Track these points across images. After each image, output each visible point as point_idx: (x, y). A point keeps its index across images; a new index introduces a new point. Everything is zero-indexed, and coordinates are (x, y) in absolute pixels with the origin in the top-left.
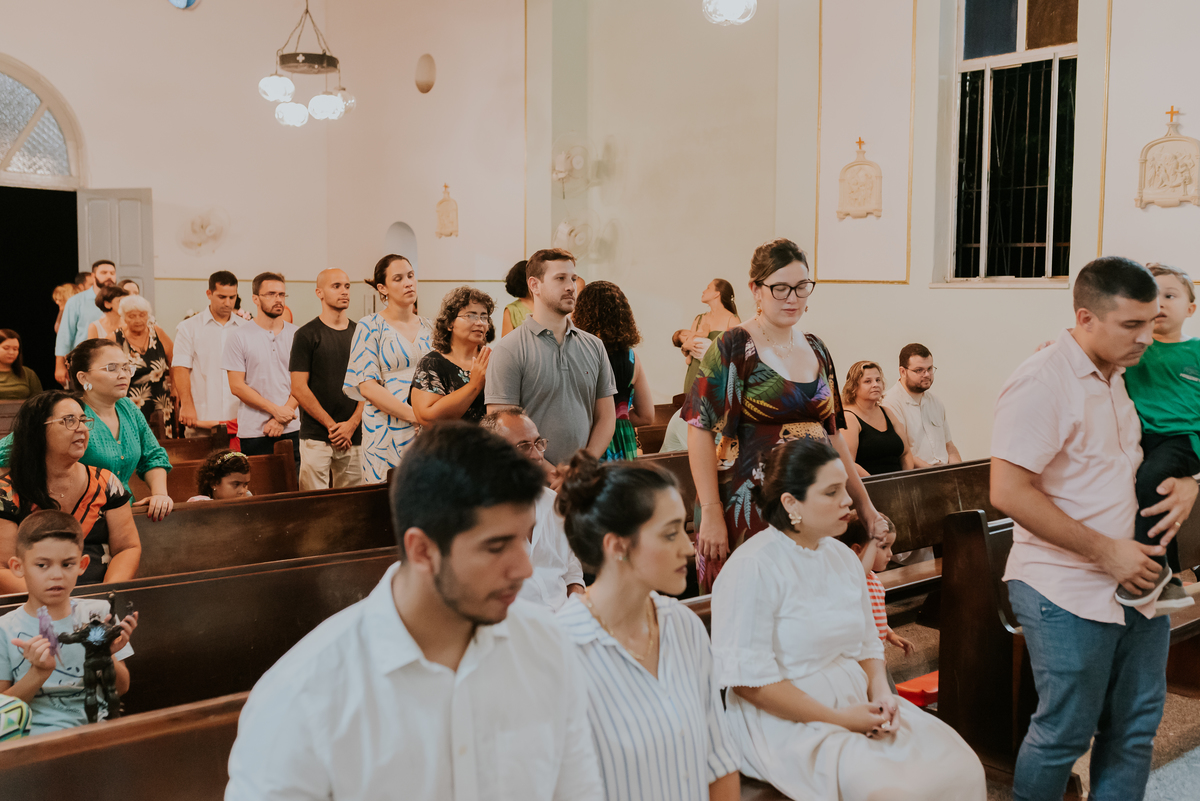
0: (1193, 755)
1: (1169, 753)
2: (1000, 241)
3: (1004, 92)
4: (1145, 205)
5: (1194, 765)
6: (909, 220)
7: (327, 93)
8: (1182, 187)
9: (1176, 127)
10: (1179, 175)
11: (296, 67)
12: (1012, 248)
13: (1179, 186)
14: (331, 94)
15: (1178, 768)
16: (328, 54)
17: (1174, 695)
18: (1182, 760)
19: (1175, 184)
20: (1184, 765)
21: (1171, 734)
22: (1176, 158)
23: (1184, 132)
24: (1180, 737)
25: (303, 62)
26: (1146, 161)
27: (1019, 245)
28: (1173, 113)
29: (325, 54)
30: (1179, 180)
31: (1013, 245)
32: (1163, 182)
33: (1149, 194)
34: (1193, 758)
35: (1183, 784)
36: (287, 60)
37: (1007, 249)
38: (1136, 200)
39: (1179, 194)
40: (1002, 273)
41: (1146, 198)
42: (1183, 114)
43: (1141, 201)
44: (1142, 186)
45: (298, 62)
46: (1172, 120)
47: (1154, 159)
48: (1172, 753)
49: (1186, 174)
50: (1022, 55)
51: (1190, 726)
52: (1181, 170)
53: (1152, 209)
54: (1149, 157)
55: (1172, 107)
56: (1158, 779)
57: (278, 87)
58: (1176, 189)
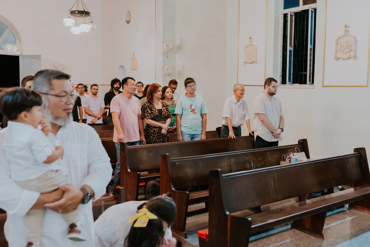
2: (297, 72)
3: (298, 20)
4: (337, 59)
6: (265, 64)
7: (85, 23)
8: (349, 53)
9: (347, 31)
10: (348, 48)
11: (76, 15)
12: (300, 74)
14: (86, 24)
16: (86, 10)
19: (346, 52)
22: (347, 42)
23: (350, 33)
25: (77, 13)
26: (338, 44)
27: (302, 73)
28: (346, 27)
29: (84, 10)
30: (348, 50)
31: (300, 73)
32: (343, 51)
33: (339, 55)
36: (73, 13)
37: (299, 74)
38: (334, 57)
39: (348, 55)
40: (297, 83)
41: (338, 57)
42: (350, 27)
43: (336, 57)
44: (336, 53)
45: (76, 13)
46: (346, 29)
47: (340, 43)
49: (350, 48)
50: (301, 8)
52: (349, 47)
53: (340, 60)
54: (339, 42)
55: (346, 25)
57: (70, 21)
58: (347, 53)
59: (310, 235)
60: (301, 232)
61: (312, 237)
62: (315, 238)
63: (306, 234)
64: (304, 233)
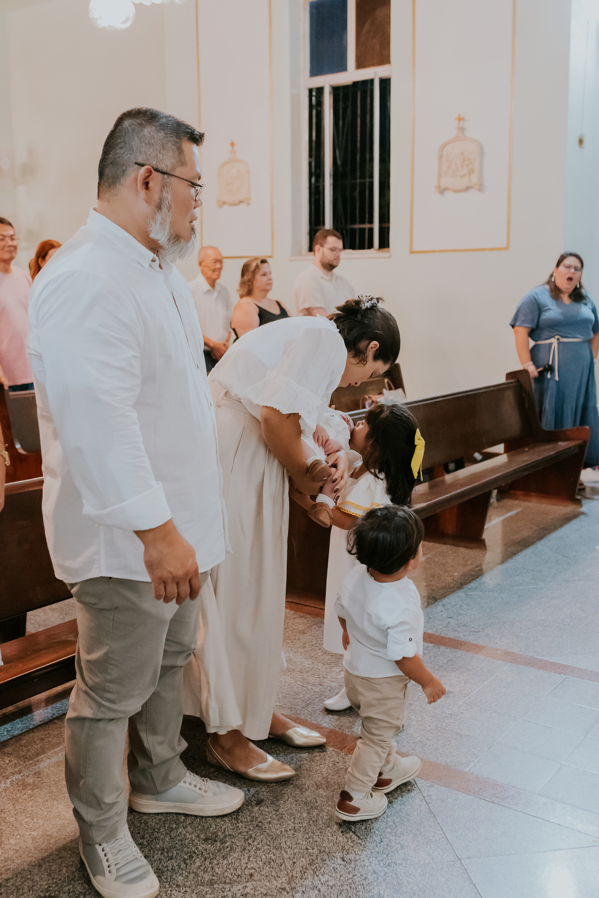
0: (470, 587)
1: (452, 588)
2: (341, 224)
3: (341, 105)
4: (442, 191)
5: (470, 593)
6: (272, 207)
8: (468, 175)
9: (462, 130)
10: (465, 167)
12: (350, 229)
13: (465, 175)
15: (459, 597)
17: (460, 548)
18: (461, 591)
19: (462, 174)
20: (463, 594)
21: (456, 574)
22: (462, 154)
23: (467, 134)
24: (462, 575)
26: (442, 156)
27: (354, 226)
28: (459, 119)
31: (350, 226)
32: (454, 173)
33: (445, 182)
34: (469, 589)
35: (461, 606)
37: (345, 229)
38: (435, 187)
39: (465, 182)
41: (443, 186)
42: (466, 120)
43: (439, 187)
44: (440, 176)
46: (459, 124)
47: (447, 156)
48: (456, 586)
49: (470, 166)
50: (351, 75)
51: (469, 567)
52: (466, 163)
53: (448, 193)
54: (444, 153)
55: (459, 115)
56: (444, 605)
58: (463, 177)
59: (456, 548)
60: (437, 545)
61: (462, 550)
62: (469, 549)
63: (448, 546)
64: (442, 545)
